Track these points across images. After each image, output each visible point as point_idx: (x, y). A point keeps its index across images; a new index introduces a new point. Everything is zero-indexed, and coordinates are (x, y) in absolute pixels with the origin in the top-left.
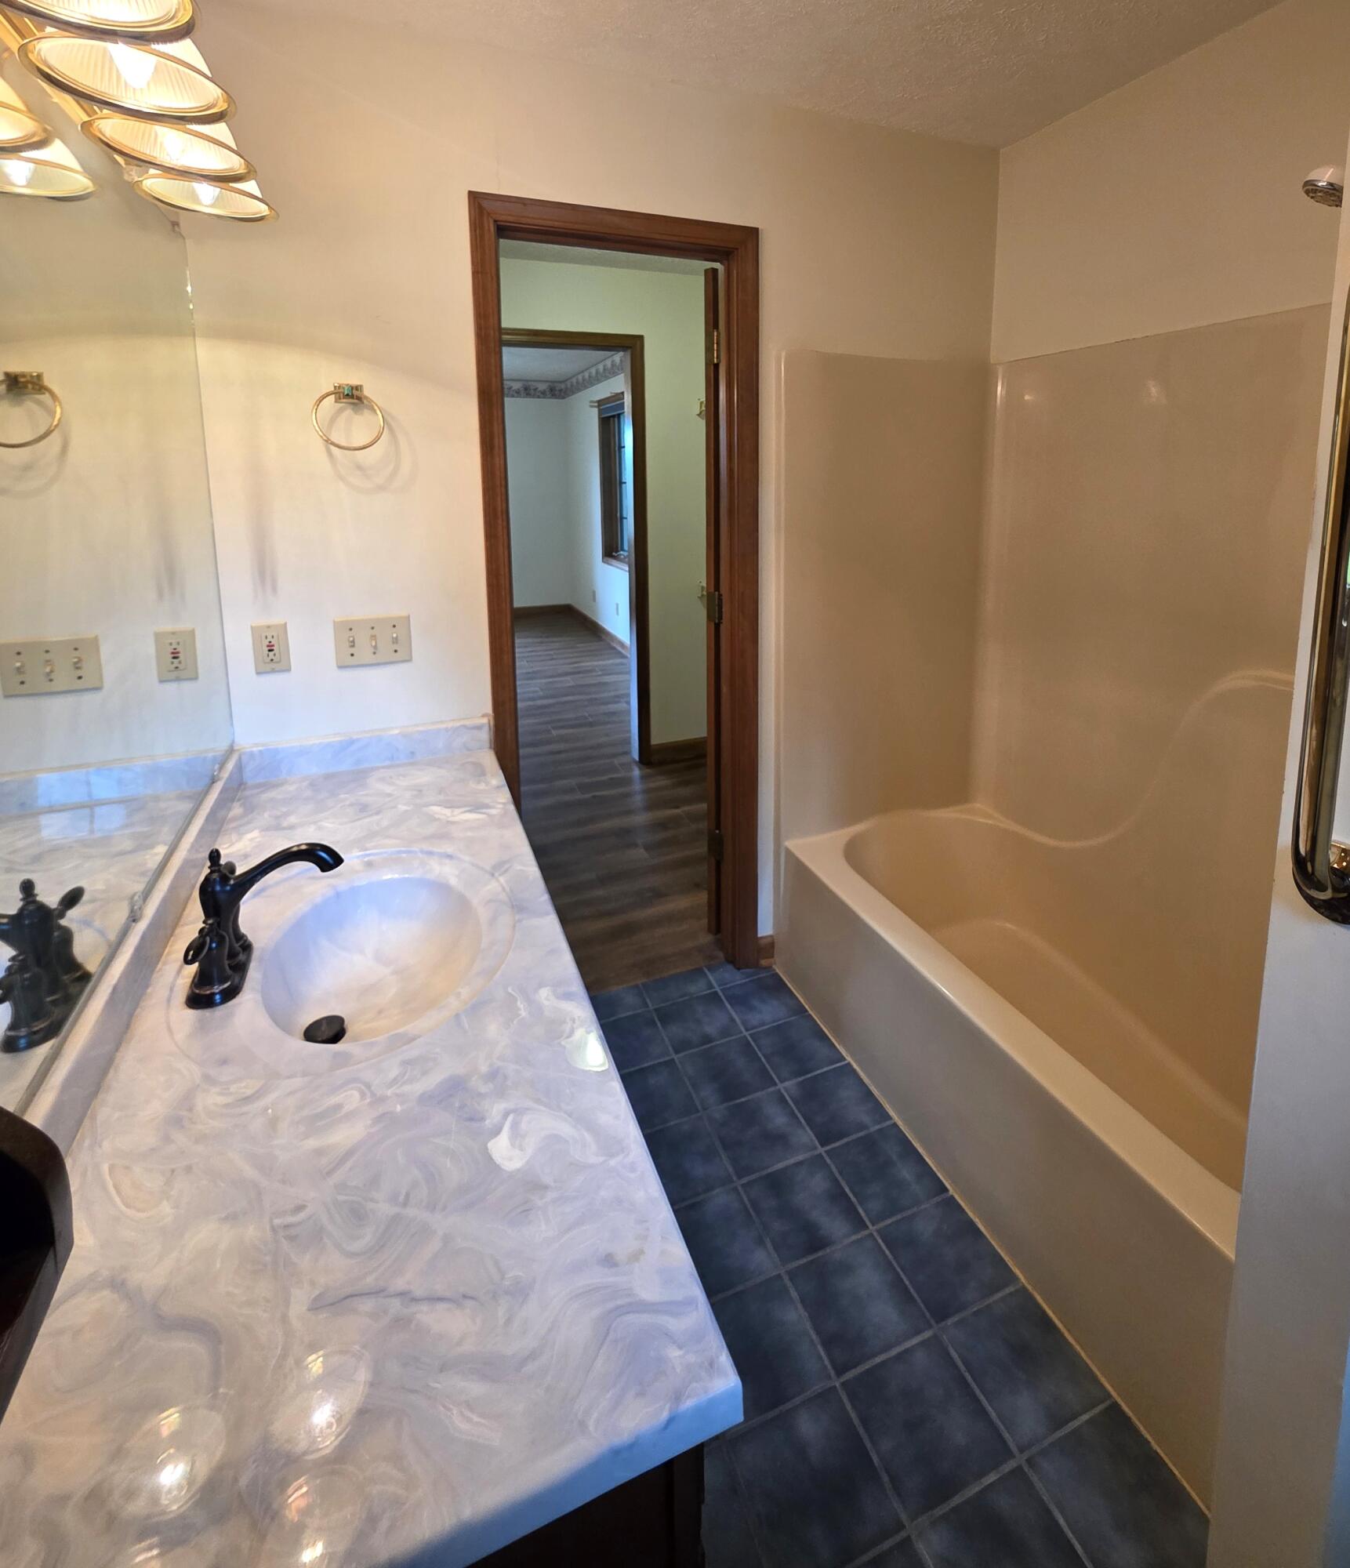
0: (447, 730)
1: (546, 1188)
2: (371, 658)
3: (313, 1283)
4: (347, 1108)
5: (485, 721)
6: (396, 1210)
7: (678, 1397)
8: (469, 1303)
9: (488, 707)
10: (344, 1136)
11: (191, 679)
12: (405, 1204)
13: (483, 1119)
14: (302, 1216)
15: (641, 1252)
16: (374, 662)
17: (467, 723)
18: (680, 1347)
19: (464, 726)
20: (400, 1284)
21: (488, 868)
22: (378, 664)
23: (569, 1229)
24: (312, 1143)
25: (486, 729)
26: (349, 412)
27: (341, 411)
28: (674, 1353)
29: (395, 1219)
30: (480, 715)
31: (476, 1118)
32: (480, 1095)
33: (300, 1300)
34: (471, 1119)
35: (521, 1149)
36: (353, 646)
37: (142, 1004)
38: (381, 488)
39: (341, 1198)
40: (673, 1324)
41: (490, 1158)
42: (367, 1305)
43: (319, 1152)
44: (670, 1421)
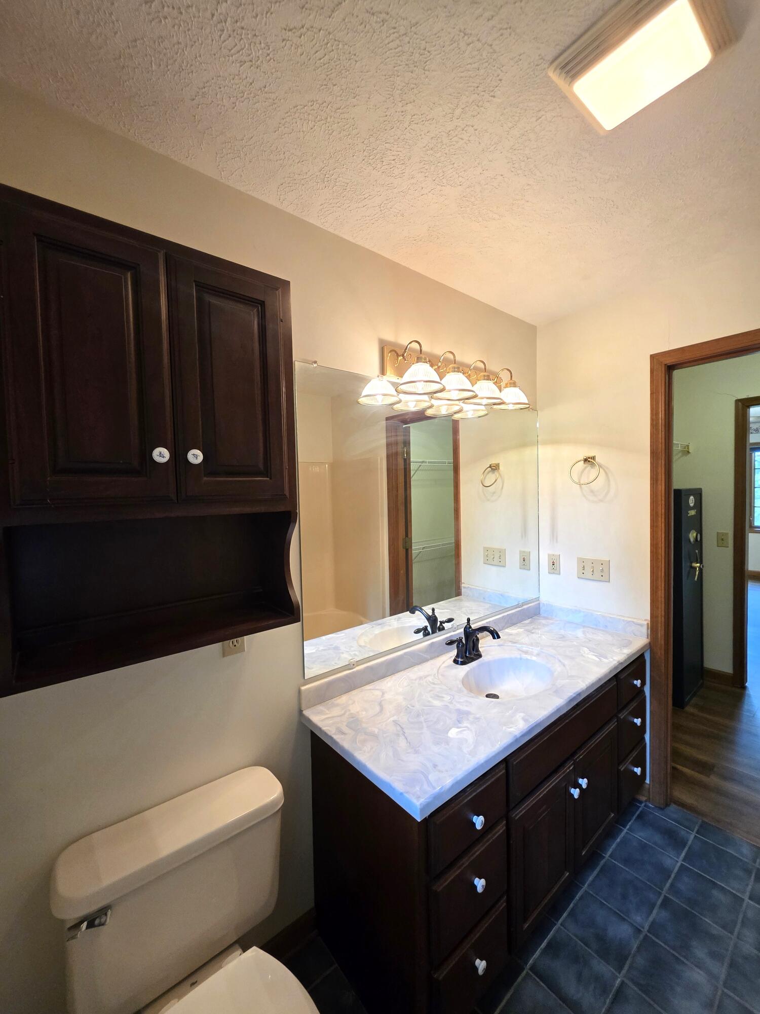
0: (623, 620)
1: (448, 745)
2: (591, 577)
3: (398, 718)
4: (444, 699)
5: (645, 623)
6: (423, 721)
7: (407, 793)
8: (408, 744)
9: (648, 617)
10: (437, 703)
11: (528, 570)
12: (425, 722)
13: (460, 723)
14: (412, 708)
15: (442, 772)
16: (592, 579)
17: (635, 621)
18: (420, 789)
19: (633, 622)
20: (406, 731)
21: (569, 675)
22: (593, 580)
23: (439, 754)
24: (430, 699)
25: (646, 627)
26: (589, 468)
27: (586, 468)
28: (418, 788)
29: (421, 722)
30: (644, 619)
31: (459, 722)
32: (468, 720)
33: (395, 718)
34: (458, 721)
35: (457, 735)
36: (584, 569)
37: (446, 654)
38: (601, 501)
39: (420, 711)
40: (426, 787)
41: (449, 731)
42: (399, 728)
43: (429, 701)
44: (401, 794)
